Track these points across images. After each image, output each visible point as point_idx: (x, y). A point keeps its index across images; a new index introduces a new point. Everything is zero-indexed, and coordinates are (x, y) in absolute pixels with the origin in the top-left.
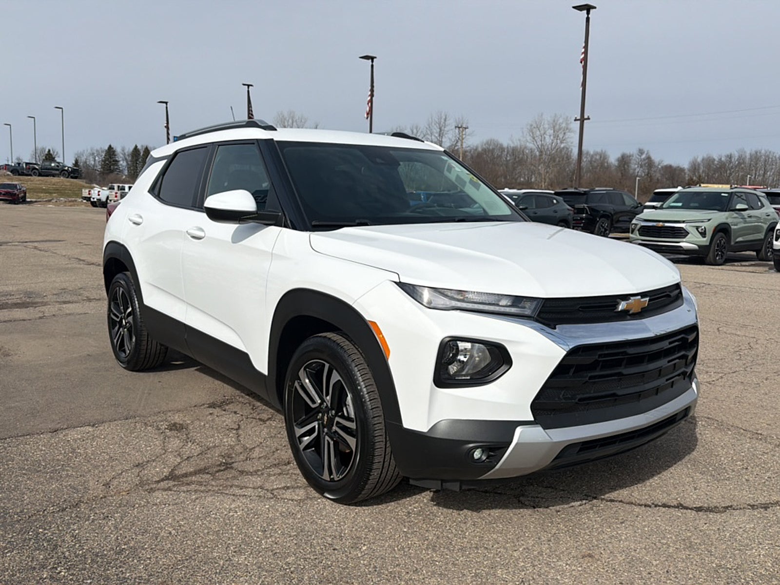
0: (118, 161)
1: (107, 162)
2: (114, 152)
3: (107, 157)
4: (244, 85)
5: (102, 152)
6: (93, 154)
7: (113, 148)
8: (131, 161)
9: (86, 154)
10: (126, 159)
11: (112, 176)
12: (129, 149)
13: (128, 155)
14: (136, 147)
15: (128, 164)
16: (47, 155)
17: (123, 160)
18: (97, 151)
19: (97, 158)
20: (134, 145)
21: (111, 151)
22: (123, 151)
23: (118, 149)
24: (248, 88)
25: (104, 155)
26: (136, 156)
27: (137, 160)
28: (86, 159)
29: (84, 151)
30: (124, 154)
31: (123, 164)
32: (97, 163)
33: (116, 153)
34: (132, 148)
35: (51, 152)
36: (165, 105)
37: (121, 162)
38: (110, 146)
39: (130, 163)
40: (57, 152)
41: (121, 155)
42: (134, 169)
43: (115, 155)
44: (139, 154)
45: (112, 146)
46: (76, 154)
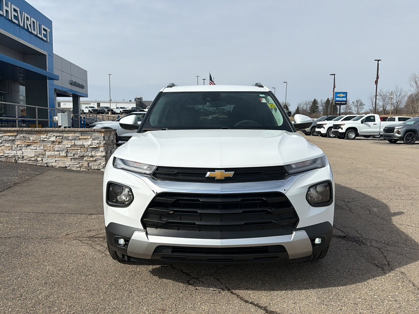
0: (318, 107)
1: (313, 108)
2: (317, 102)
3: (313, 105)
4: (375, 60)
5: (311, 102)
6: (306, 104)
7: (316, 100)
8: (325, 106)
9: (303, 104)
10: (323, 106)
11: (314, 115)
12: (325, 100)
13: (324, 104)
14: (328, 99)
15: (323, 108)
16: (285, 105)
17: (321, 106)
18: (308, 102)
19: (308, 106)
20: (327, 98)
21: (315, 102)
22: (321, 101)
23: (319, 101)
24: (378, 62)
25: (311, 104)
26: (328, 103)
27: (328, 106)
28: (303, 107)
29: (302, 103)
30: (322, 103)
31: (321, 108)
32: (308, 108)
33: (317, 103)
34: (326, 99)
35: (287, 104)
36: (333, 76)
37: (320, 107)
38: (315, 99)
39: (324, 107)
40: (289, 104)
41: (320, 104)
42: (326, 111)
43: (317, 104)
44: (330, 103)
45: (316, 99)
46: (298, 104)
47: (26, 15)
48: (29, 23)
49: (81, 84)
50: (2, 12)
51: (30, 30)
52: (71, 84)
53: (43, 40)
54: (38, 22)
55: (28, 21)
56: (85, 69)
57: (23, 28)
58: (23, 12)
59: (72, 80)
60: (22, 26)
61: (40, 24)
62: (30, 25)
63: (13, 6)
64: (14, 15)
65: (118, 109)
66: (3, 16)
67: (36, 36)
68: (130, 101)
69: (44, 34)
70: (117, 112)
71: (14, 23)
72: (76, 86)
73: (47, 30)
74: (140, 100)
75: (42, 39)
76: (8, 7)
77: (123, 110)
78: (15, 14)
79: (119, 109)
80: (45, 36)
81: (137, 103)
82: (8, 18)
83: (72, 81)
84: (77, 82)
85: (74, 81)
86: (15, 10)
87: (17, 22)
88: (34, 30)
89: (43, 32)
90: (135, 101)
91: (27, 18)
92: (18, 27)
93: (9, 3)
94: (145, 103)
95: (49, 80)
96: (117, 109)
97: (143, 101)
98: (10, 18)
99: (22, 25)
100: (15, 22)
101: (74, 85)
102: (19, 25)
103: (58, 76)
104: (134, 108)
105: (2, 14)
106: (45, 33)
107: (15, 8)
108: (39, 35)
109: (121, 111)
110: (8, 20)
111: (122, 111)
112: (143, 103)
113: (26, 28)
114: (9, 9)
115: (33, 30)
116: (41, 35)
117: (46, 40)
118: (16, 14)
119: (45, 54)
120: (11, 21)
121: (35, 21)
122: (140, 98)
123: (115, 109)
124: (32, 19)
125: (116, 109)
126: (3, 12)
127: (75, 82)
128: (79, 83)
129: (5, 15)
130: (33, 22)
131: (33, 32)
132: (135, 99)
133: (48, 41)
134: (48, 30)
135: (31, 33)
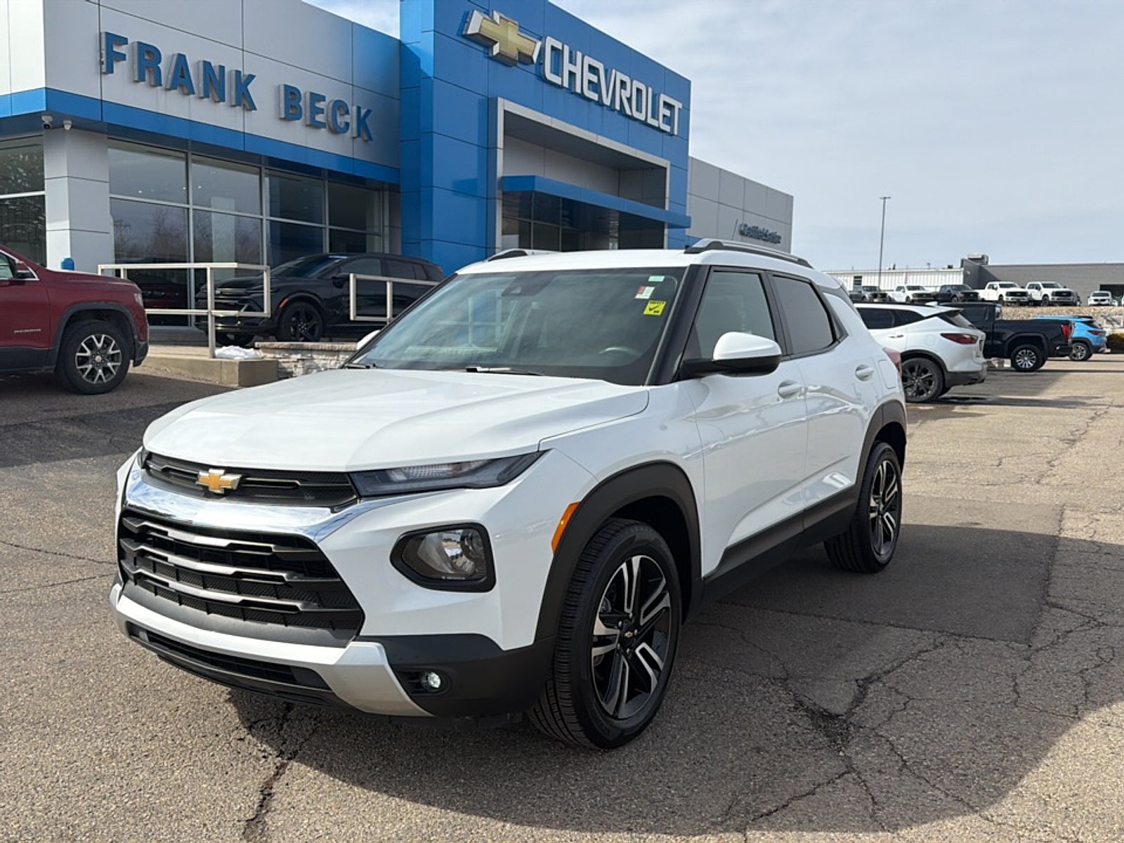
47: (620, 76)
48: (626, 94)
49: (770, 231)
50: (560, 79)
51: (628, 112)
52: (742, 233)
53: (663, 131)
54: (650, 90)
55: (625, 89)
56: (787, 193)
57: (611, 108)
58: (614, 71)
59: (745, 222)
60: (608, 104)
61: (655, 92)
62: (629, 100)
63: (589, 61)
64: (590, 82)
65: (900, 293)
66: (561, 87)
67: (645, 123)
68: (950, 267)
69: (664, 116)
70: (897, 300)
71: (589, 100)
72: (758, 238)
73: (674, 107)
74: (978, 264)
75: (658, 129)
76: (575, 65)
77: (914, 295)
78: (591, 79)
79: (904, 292)
80: (668, 120)
81: (969, 273)
82: (573, 91)
83: (746, 225)
84: (761, 227)
85: (750, 225)
86: (593, 69)
87: (595, 96)
88: (639, 109)
89: (663, 111)
90: (962, 266)
91: (623, 83)
92: (599, 108)
93: (579, 55)
94: (992, 273)
95: (669, 228)
96: (898, 293)
97: (990, 266)
98: (578, 90)
99: (607, 101)
100: (591, 97)
101: (751, 236)
102: (600, 103)
103: (690, 218)
104: (949, 289)
105: (560, 83)
106: (668, 113)
107: (591, 64)
108: (651, 121)
109: (908, 297)
110: (575, 93)
111: (911, 298)
112: (987, 271)
113: (618, 107)
114: (577, 70)
115: (637, 110)
116: (658, 120)
117: (669, 130)
118: (594, 79)
119: (664, 166)
120: (582, 96)
121: (642, 87)
122: (980, 257)
123: (892, 290)
124: (636, 84)
125: (895, 292)
126: (562, 77)
127: (754, 227)
128: (766, 229)
129: (566, 85)
130: (639, 91)
131: (636, 115)
132: (963, 261)
133: (676, 133)
134: (678, 105)
135: (632, 118)
